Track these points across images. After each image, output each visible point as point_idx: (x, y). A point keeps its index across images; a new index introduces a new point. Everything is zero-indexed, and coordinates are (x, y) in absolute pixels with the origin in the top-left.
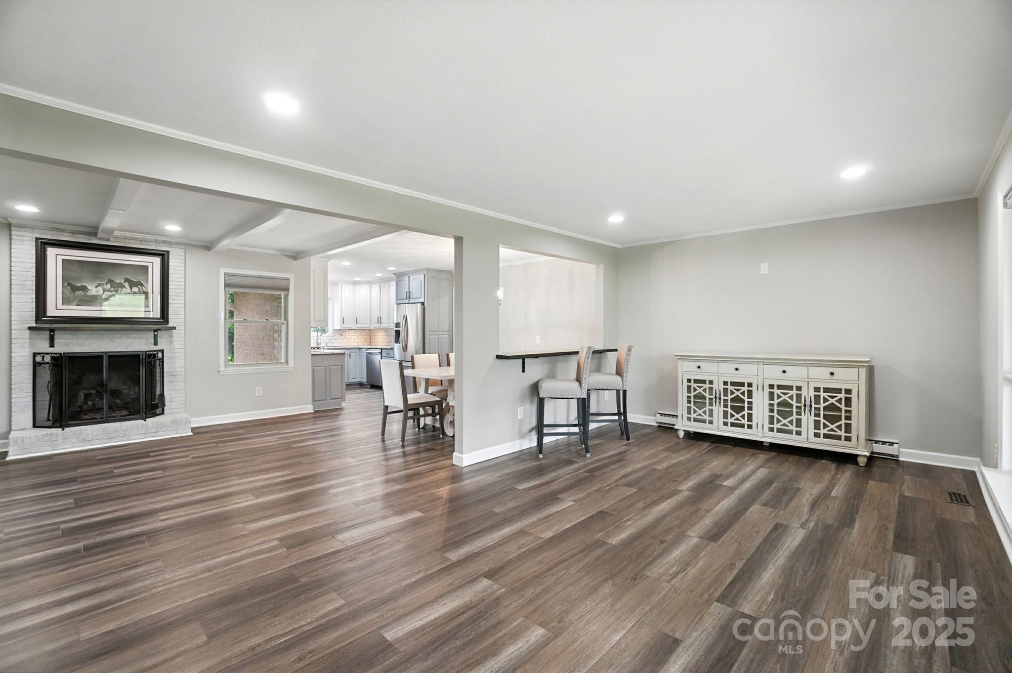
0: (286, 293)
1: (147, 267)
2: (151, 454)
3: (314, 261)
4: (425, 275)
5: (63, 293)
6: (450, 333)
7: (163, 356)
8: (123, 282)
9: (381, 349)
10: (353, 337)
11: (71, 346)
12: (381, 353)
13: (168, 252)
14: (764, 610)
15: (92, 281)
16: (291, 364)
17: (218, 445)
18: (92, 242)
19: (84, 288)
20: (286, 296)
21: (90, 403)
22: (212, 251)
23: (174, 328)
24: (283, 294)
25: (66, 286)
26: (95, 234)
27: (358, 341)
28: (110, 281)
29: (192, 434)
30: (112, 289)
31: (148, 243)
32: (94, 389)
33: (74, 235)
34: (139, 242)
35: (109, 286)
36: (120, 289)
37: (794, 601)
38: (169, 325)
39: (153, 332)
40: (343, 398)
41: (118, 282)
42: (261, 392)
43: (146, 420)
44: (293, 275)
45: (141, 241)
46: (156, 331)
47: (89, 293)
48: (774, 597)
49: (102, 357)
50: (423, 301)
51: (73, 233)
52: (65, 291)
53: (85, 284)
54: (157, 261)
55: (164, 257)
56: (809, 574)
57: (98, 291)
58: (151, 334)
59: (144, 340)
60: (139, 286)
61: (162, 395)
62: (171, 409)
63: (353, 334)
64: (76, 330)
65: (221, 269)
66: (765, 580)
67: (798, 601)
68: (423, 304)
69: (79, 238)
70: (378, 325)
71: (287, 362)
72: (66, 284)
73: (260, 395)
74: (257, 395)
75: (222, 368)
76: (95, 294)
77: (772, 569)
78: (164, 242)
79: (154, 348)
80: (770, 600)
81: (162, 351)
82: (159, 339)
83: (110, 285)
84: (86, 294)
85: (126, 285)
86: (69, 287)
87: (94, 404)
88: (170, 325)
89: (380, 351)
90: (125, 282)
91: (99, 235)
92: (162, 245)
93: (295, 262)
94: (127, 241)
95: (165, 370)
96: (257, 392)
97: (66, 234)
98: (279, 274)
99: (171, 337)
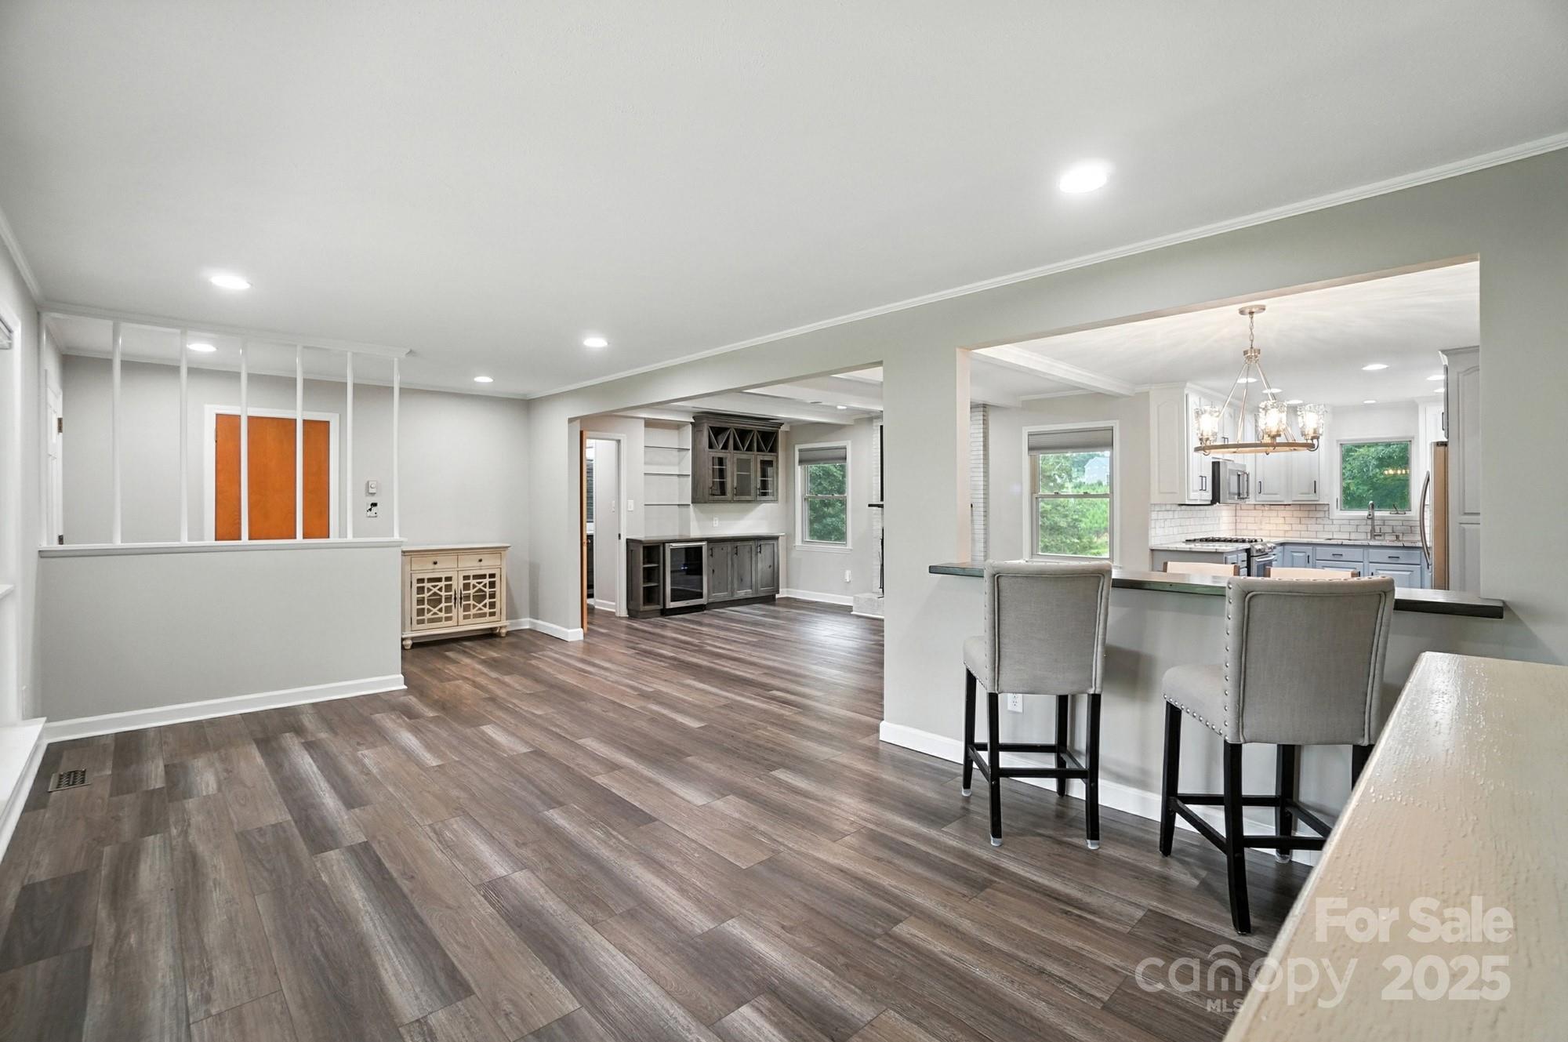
14: (316, 863)
16: (1116, 562)
37: (297, 891)
44: (1117, 421)
48: (323, 881)
56: (313, 934)
66: (353, 887)
67: (293, 894)
77: (364, 905)
80: (322, 875)
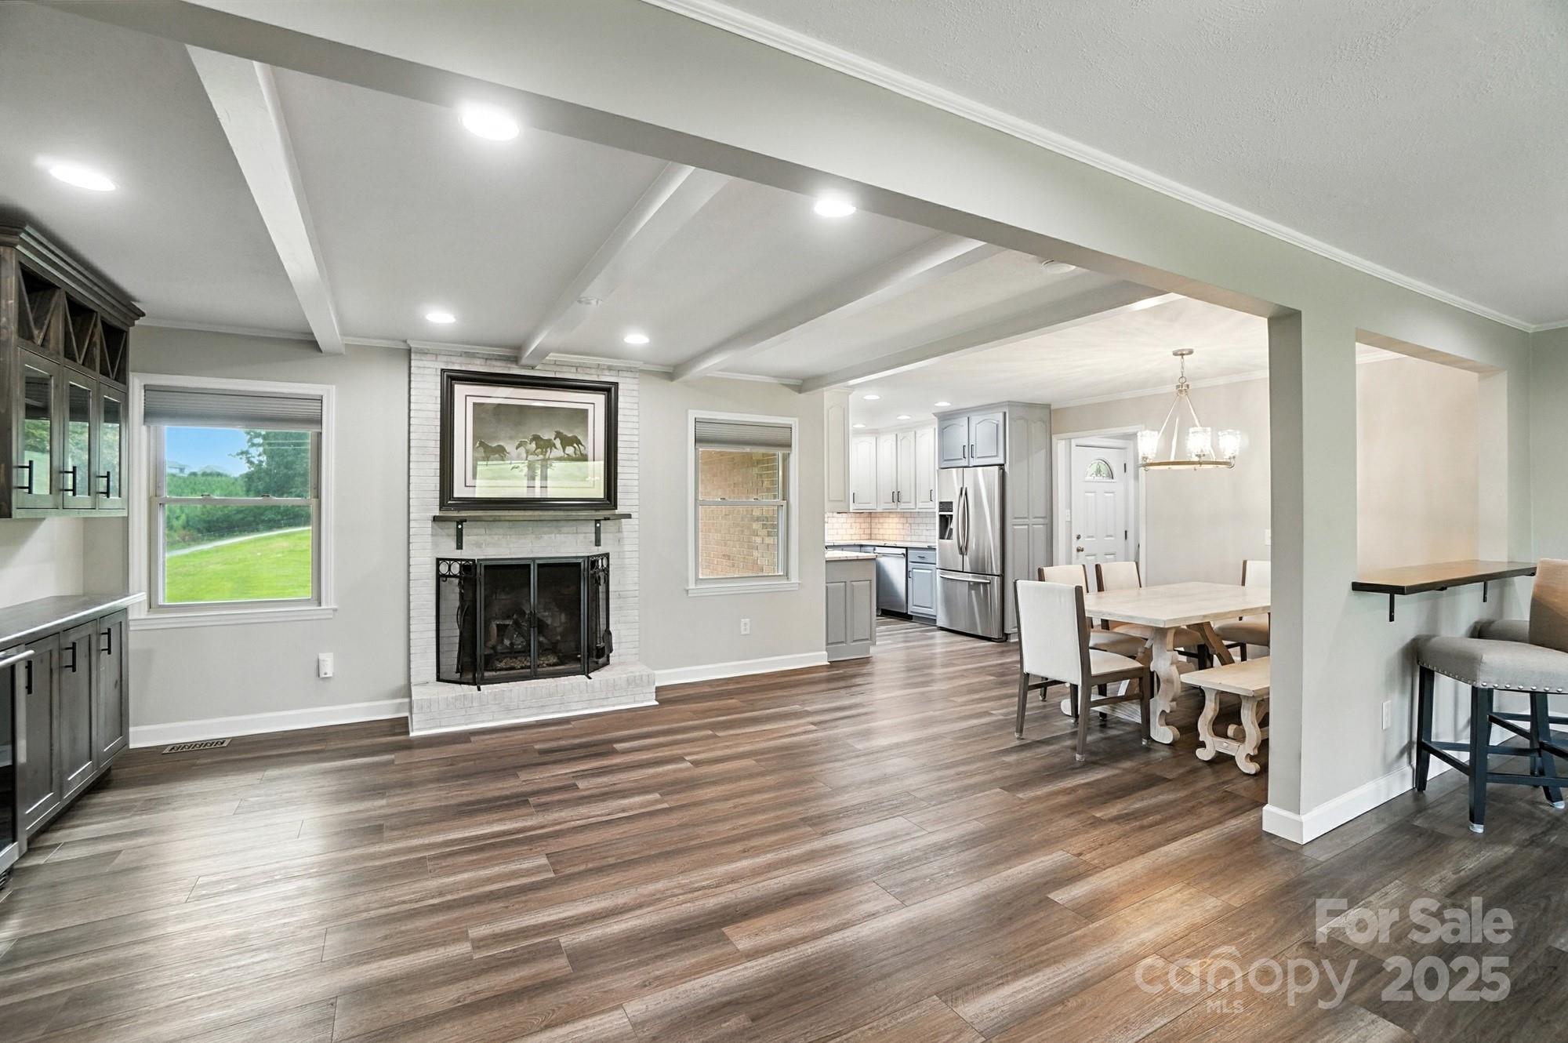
0: (786, 451)
1: (586, 411)
2: (618, 746)
3: (829, 395)
4: (1005, 413)
6: (1047, 521)
7: (608, 565)
8: (553, 438)
9: (907, 548)
10: (845, 526)
12: (906, 556)
13: (616, 384)
15: (511, 438)
16: (794, 578)
17: (720, 734)
18: (511, 372)
19: (501, 451)
20: (786, 458)
21: (507, 642)
22: (680, 380)
23: (629, 516)
24: (780, 453)
25: (477, 448)
26: (515, 360)
27: (852, 532)
28: (536, 438)
29: (657, 703)
30: (539, 450)
31: (588, 371)
32: (508, 617)
33: (488, 362)
35: (533, 445)
36: (549, 450)
38: (617, 512)
39: (593, 523)
40: (871, 639)
41: (546, 438)
42: (748, 627)
43: (590, 675)
44: (796, 419)
45: (577, 367)
46: (597, 521)
47: (509, 459)
49: (529, 566)
50: (1002, 462)
51: (488, 358)
53: (502, 444)
54: (599, 399)
55: (609, 390)
58: (591, 528)
59: (581, 536)
60: (575, 445)
61: (608, 633)
62: (619, 656)
63: (844, 520)
64: (494, 521)
65: (690, 411)
68: (1001, 466)
69: (494, 366)
70: (893, 506)
71: (787, 575)
72: (478, 445)
73: (748, 632)
74: (743, 633)
75: (692, 586)
78: (610, 368)
79: (595, 551)
81: (607, 555)
82: (602, 536)
83: (536, 444)
84: (504, 460)
85: (558, 442)
86: (481, 449)
87: (512, 644)
88: (620, 510)
89: (904, 551)
90: (555, 438)
91: (524, 361)
92: (607, 373)
93: (802, 396)
94: (558, 369)
95: (611, 588)
96: (743, 628)
97: (478, 362)
99: (619, 531)
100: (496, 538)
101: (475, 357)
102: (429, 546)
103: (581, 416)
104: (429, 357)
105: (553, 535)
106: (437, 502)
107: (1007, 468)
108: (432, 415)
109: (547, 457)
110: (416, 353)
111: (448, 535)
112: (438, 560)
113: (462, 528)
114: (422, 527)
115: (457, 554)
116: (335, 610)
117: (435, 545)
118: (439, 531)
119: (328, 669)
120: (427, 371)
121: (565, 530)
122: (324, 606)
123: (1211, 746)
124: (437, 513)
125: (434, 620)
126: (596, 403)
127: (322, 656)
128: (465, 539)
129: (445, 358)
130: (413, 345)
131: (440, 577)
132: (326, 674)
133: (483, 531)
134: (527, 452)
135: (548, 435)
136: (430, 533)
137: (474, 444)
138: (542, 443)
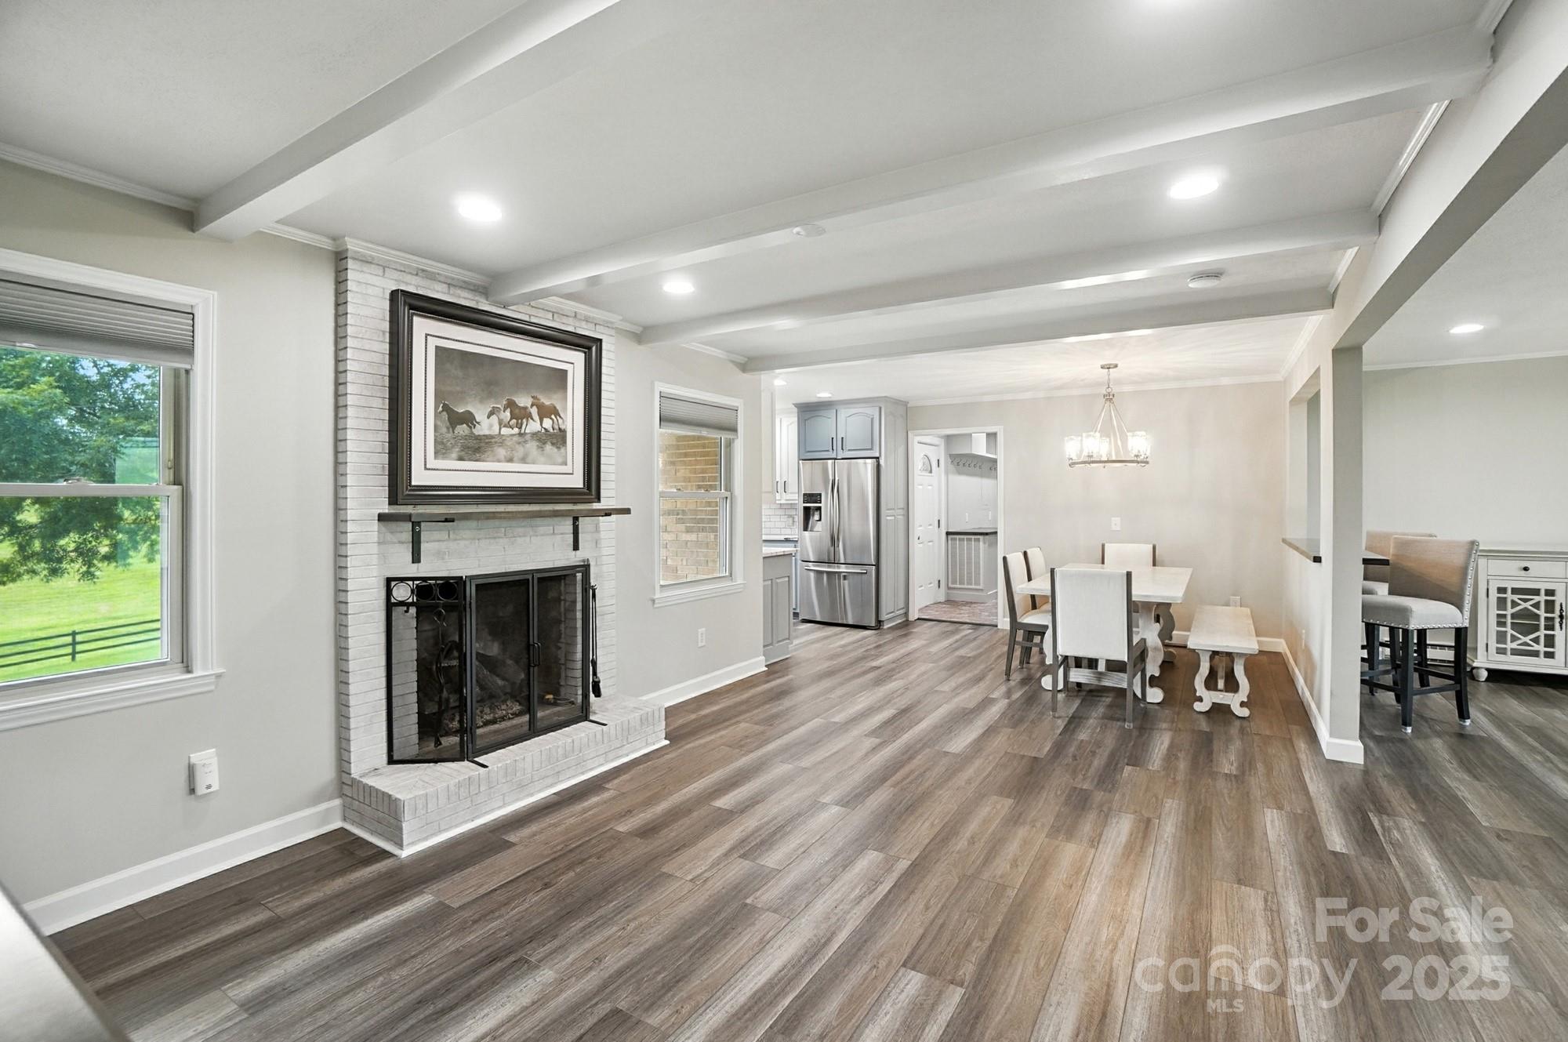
0: (734, 435)
1: (565, 372)
3: (764, 378)
4: (880, 408)
5: (436, 426)
6: (905, 512)
8: (529, 406)
11: (447, 557)
13: (599, 340)
15: (481, 401)
16: (740, 581)
19: (469, 419)
20: (729, 444)
22: (649, 345)
23: (627, 511)
24: (731, 438)
25: (440, 413)
26: (484, 292)
29: (667, 742)
30: (514, 421)
31: (565, 318)
33: (452, 290)
34: (550, 316)
35: (508, 413)
36: (524, 421)
38: (599, 505)
39: (573, 519)
40: (790, 638)
41: (522, 405)
42: (704, 637)
44: (741, 402)
45: (553, 312)
46: (576, 516)
47: (477, 431)
50: (877, 455)
51: (450, 283)
52: (439, 423)
54: (578, 358)
55: (590, 348)
57: (491, 426)
58: (569, 522)
60: (553, 417)
65: (657, 383)
68: (878, 460)
69: (459, 297)
71: (732, 575)
72: (440, 409)
73: (703, 644)
74: (700, 644)
75: (657, 593)
76: (487, 432)
78: (587, 320)
81: (587, 564)
82: (581, 536)
83: (511, 412)
84: (472, 433)
85: (534, 411)
86: (445, 415)
88: (602, 503)
90: (532, 405)
91: (493, 294)
92: (588, 323)
93: (745, 375)
94: (533, 312)
96: (700, 639)
98: (727, 398)
100: (462, 543)
101: (434, 279)
102: (375, 560)
103: (559, 378)
104: (373, 269)
105: (528, 539)
106: (385, 492)
107: (882, 462)
108: (377, 358)
109: (523, 431)
110: (354, 259)
111: (401, 542)
112: (389, 580)
113: (420, 532)
114: (362, 530)
115: (413, 570)
116: (219, 676)
117: (383, 557)
118: (389, 537)
119: (210, 778)
120: (370, 291)
121: (542, 530)
122: (198, 672)
123: (1208, 699)
124: (386, 509)
125: (383, 672)
126: (573, 362)
127: (195, 758)
128: (424, 546)
129: (396, 275)
130: (352, 245)
131: (390, 606)
132: (209, 787)
133: (444, 535)
134: (500, 423)
135: (524, 401)
136: (376, 540)
137: (436, 408)
138: (517, 411)
